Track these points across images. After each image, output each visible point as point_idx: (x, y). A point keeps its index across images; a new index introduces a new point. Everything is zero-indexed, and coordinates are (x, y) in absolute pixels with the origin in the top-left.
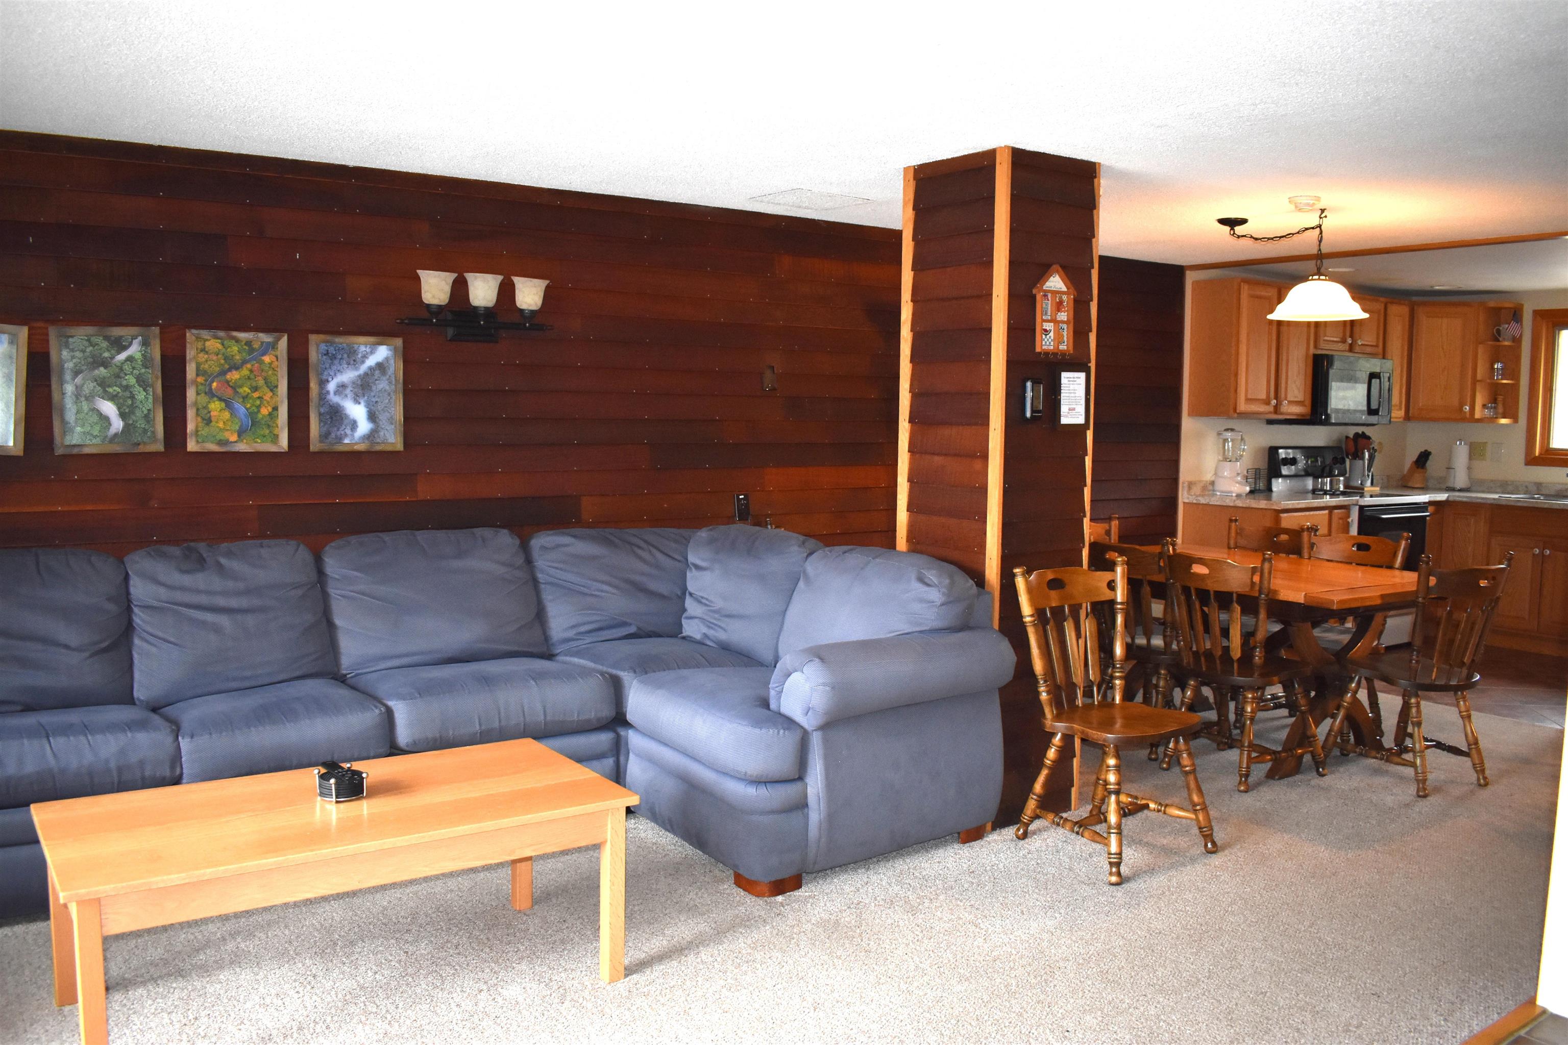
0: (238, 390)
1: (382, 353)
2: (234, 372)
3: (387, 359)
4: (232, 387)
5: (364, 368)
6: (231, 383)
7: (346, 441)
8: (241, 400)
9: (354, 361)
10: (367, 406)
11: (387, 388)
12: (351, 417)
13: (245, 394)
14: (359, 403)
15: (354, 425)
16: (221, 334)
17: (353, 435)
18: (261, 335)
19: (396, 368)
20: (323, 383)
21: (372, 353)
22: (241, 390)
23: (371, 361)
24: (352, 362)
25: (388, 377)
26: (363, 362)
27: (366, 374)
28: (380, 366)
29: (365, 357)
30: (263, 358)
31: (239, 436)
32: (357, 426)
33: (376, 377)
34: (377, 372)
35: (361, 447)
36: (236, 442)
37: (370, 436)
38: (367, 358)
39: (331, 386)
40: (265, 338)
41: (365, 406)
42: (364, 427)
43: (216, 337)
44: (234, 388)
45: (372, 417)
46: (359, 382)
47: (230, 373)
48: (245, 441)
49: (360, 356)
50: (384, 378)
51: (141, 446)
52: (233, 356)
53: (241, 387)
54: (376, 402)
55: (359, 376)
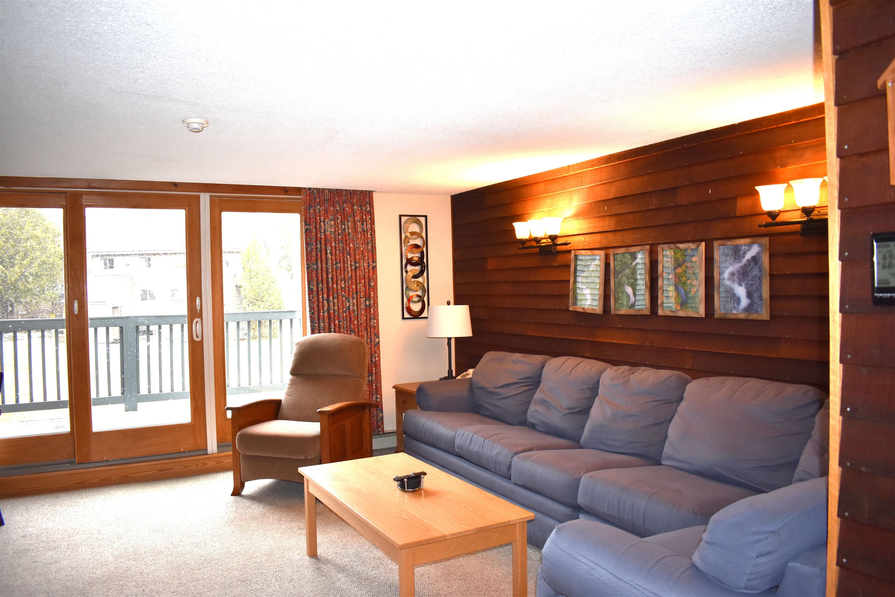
0: (681, 279)
1: (754, 250)
2: (679, 268)
3: (758, 253)
4: (677, 277)
5: (744, 261)
6: (677, 275)
7: (734, 312)
8: (682, 285)
9: (739, 256)
10: (746, 288)
11: (758, 274)
12: (737, 295)
13: (684, 281)
14: (742, 286)
15: (738, 300)
16: (672, 246)
17: (738, 308)
18: (690, 244)
19: (765, 259)
20: (720, 274)
21: (749, 250)
22: (682, 279)
23: (749, 256)
24: (737, 257)
25: (759, 265)
26: (744, 257)
27: (745, 265)
28: (754, 259)
29: (745, 253)
30: (692, 259)
31: (681, 306)
32: (740, 302)
33: (751, 267)
34: (752, 264)
35: (742, 316)
36: (679, 310)
37: (748, 309)
38: (746, 254)
39: (726, 275)
40: (692, 246)
41: (745, 287)
42: (744, 302)
43: (670, 249)
44: (679, 278)
45: (749, 295)
46: (742, 271)
47: (677, 269)
48: (684, 310)
49: (742, 252)
50: (756, 267)
51: (640, 311)
52: (678, 259)
53: (682, 277)
54: (752, 284)
55: (742, 267)
